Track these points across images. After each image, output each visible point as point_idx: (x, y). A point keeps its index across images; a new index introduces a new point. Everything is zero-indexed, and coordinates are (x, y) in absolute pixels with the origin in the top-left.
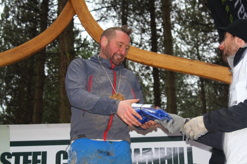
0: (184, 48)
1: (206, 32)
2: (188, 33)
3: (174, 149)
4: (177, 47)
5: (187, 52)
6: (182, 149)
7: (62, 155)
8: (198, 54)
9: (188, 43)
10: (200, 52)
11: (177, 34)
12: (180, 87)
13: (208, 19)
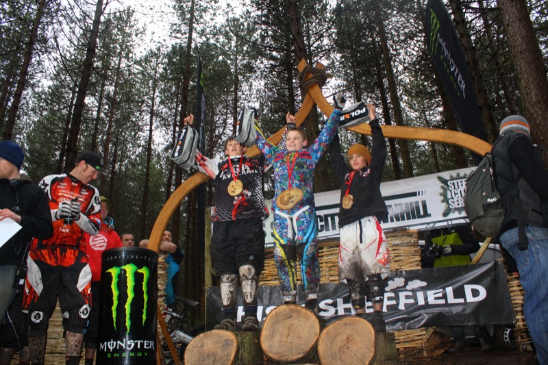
0: (413, 115)
1: (430, 99)
2: (415, 102)
3: (411, 203)
4: (407, 115)
5: (416, 118)
6: (417, 202)
7: (319, 219)
8: (426, 119)
9: (416, 111)
10: (428, 117)
11: (405, 104)
12: (414, 149)
13: (431, 87)
